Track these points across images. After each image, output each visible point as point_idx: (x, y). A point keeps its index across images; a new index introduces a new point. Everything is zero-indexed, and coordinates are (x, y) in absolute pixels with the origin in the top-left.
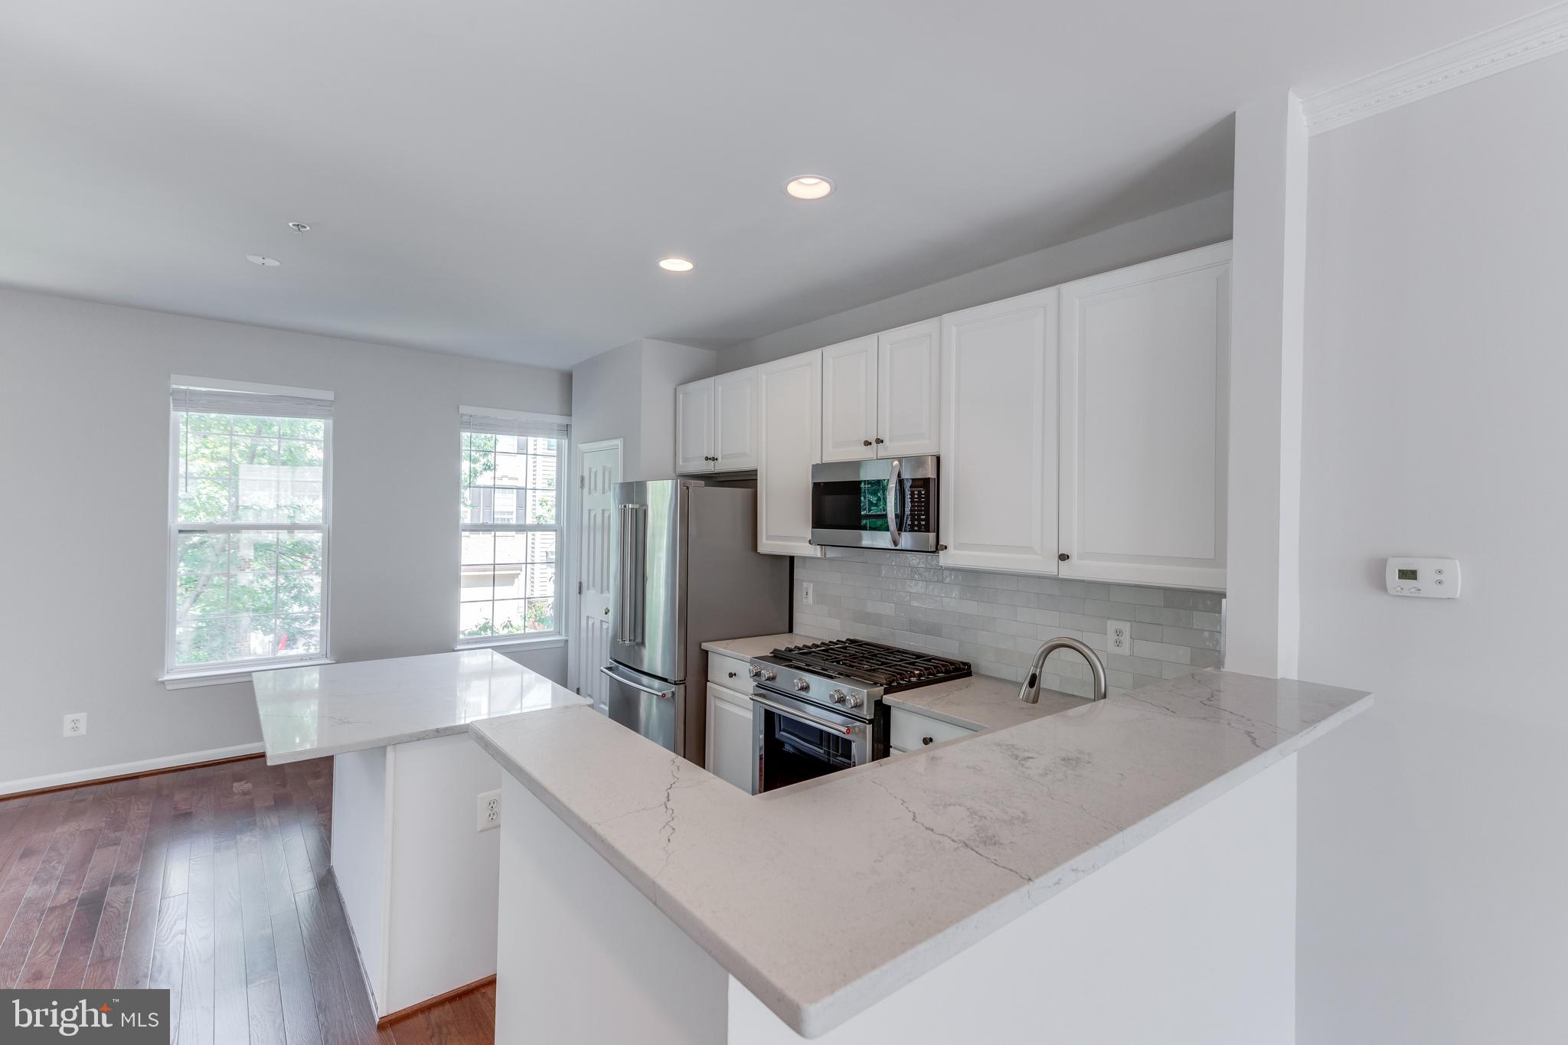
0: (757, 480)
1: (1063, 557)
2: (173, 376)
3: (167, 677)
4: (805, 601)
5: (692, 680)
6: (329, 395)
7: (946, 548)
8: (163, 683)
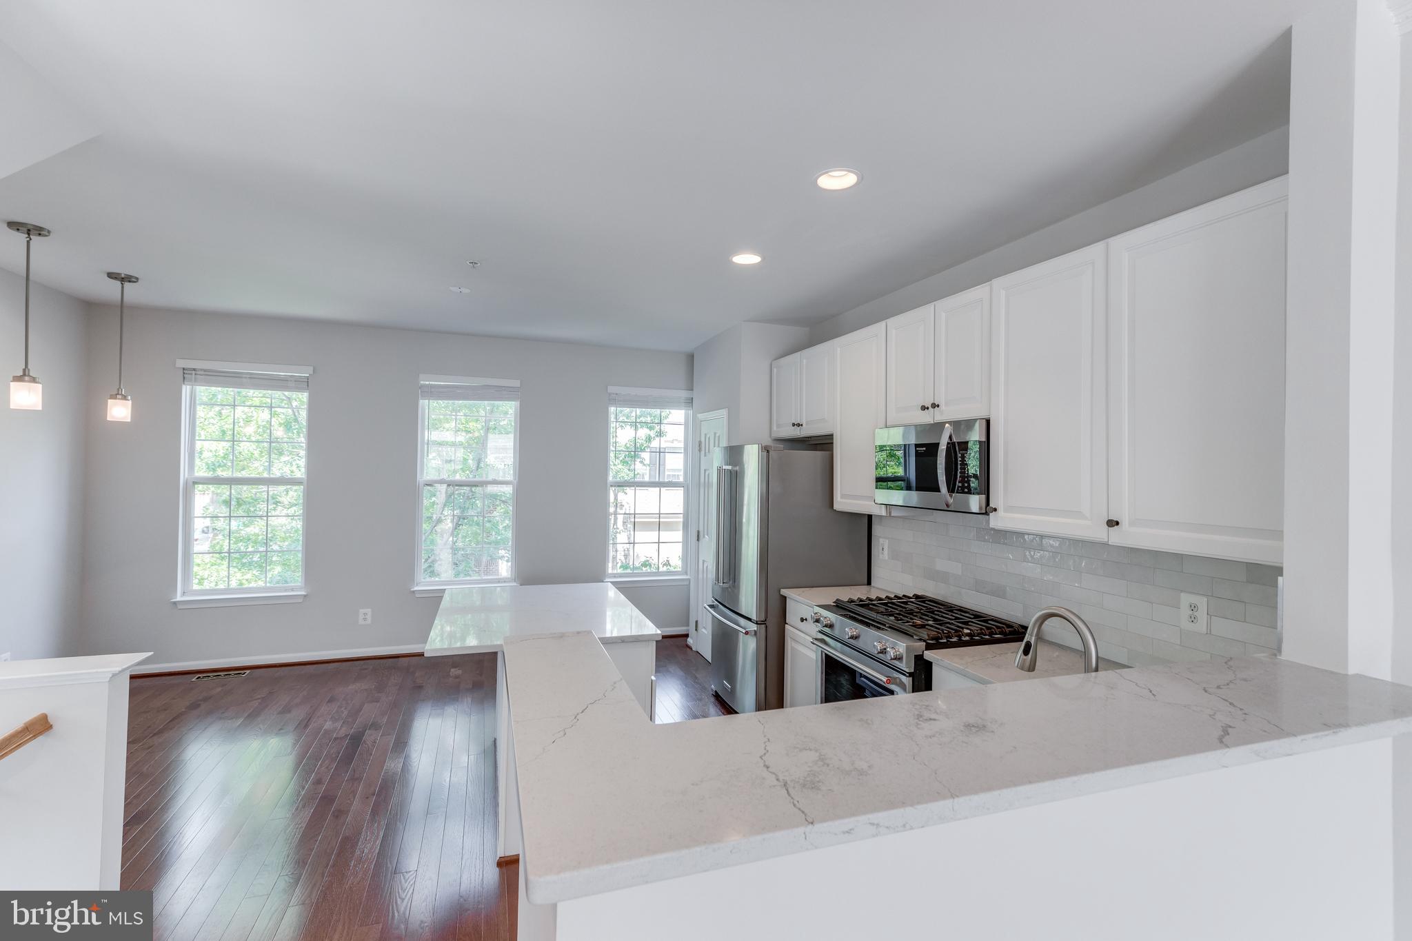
0: (833, 443)
1: (1113, 523)
2: (421, 376)
3: (416, 589)
4: (881, 556)
5: (773, 622)
6: (516, 383)
7: (995, 510)
8: (414, 592)
